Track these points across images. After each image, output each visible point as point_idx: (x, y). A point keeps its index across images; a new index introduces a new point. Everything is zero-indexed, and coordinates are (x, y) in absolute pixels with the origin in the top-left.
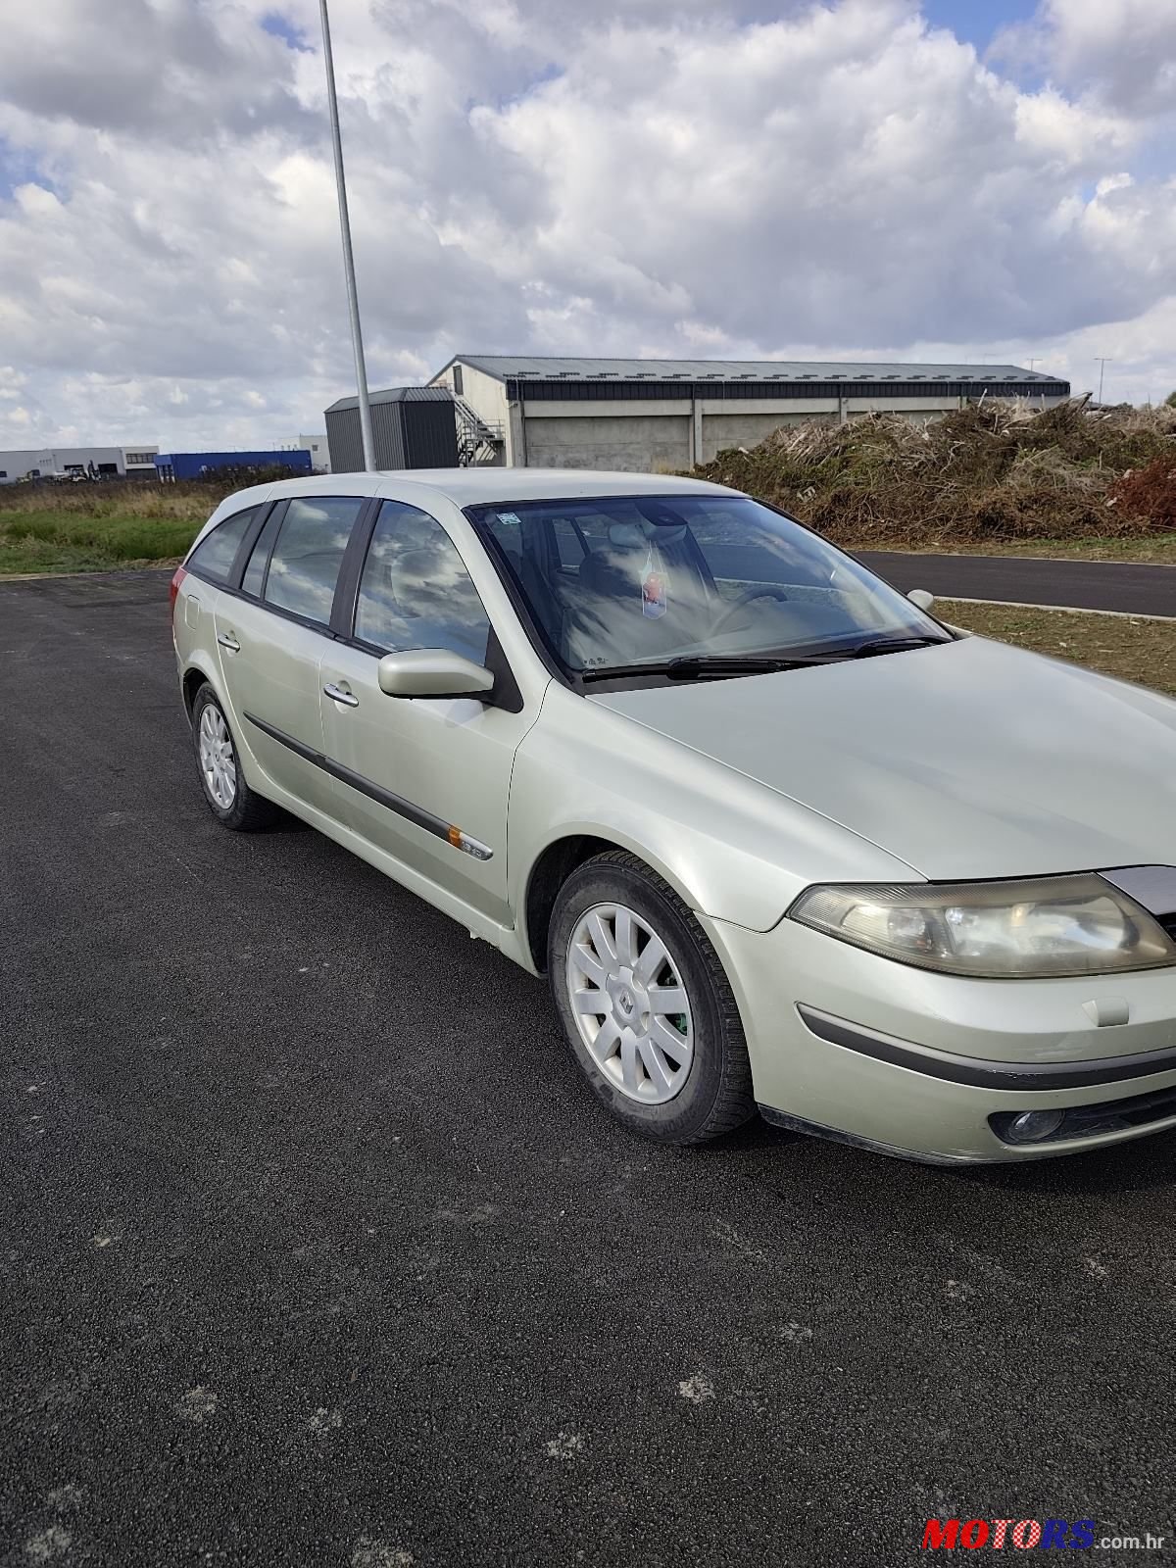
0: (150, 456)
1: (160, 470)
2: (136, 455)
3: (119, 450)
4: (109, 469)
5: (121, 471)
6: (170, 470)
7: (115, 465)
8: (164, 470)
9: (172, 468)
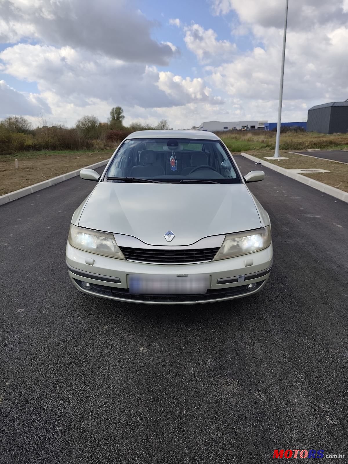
0: (264, 124)
1: (266, 127)
2: (261, 123)
3: (257, 122)
4: (253, 127)
5: (256, 128)
6: (268, 128)
7: (255, 126)
8: (266, 128)
9: (269, 127)
